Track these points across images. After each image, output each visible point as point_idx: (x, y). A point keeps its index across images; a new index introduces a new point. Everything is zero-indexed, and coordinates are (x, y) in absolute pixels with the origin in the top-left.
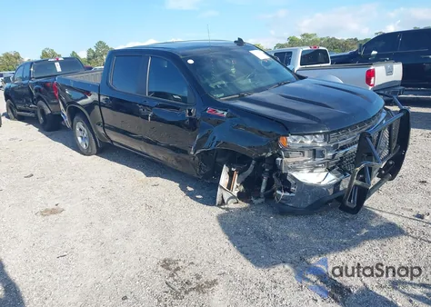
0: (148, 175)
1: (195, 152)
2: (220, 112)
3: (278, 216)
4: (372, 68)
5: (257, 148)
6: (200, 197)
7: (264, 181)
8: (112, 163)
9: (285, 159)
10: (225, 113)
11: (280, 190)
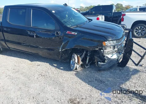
0: (31, 61)
1: (62, 50)
2: (73, 33)
3: (99, 72)
4: (98, 17)
5: (93, 47)
6: (62, 68)
7: (88, 59)
8: (9, 57)
9: (105, 50)
10: (76, 33)
11: (100, 62)
